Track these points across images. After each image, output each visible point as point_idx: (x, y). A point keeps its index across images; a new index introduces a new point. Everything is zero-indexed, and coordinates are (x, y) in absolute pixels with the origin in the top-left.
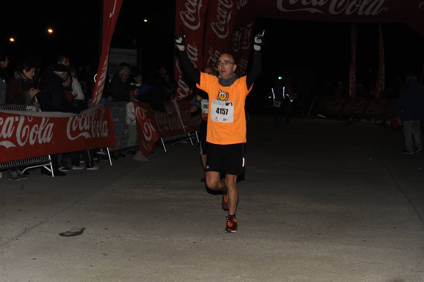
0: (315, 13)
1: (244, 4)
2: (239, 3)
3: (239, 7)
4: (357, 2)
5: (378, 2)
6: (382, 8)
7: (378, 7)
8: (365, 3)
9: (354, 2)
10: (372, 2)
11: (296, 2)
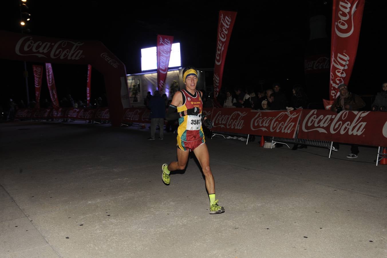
4: (67, 52)
5: (80, 52)
6: (82, 56)
7: (79, 55)
8: (72, 52)
9: (65, 52)
10: (76, 52)
11: (29, 49)
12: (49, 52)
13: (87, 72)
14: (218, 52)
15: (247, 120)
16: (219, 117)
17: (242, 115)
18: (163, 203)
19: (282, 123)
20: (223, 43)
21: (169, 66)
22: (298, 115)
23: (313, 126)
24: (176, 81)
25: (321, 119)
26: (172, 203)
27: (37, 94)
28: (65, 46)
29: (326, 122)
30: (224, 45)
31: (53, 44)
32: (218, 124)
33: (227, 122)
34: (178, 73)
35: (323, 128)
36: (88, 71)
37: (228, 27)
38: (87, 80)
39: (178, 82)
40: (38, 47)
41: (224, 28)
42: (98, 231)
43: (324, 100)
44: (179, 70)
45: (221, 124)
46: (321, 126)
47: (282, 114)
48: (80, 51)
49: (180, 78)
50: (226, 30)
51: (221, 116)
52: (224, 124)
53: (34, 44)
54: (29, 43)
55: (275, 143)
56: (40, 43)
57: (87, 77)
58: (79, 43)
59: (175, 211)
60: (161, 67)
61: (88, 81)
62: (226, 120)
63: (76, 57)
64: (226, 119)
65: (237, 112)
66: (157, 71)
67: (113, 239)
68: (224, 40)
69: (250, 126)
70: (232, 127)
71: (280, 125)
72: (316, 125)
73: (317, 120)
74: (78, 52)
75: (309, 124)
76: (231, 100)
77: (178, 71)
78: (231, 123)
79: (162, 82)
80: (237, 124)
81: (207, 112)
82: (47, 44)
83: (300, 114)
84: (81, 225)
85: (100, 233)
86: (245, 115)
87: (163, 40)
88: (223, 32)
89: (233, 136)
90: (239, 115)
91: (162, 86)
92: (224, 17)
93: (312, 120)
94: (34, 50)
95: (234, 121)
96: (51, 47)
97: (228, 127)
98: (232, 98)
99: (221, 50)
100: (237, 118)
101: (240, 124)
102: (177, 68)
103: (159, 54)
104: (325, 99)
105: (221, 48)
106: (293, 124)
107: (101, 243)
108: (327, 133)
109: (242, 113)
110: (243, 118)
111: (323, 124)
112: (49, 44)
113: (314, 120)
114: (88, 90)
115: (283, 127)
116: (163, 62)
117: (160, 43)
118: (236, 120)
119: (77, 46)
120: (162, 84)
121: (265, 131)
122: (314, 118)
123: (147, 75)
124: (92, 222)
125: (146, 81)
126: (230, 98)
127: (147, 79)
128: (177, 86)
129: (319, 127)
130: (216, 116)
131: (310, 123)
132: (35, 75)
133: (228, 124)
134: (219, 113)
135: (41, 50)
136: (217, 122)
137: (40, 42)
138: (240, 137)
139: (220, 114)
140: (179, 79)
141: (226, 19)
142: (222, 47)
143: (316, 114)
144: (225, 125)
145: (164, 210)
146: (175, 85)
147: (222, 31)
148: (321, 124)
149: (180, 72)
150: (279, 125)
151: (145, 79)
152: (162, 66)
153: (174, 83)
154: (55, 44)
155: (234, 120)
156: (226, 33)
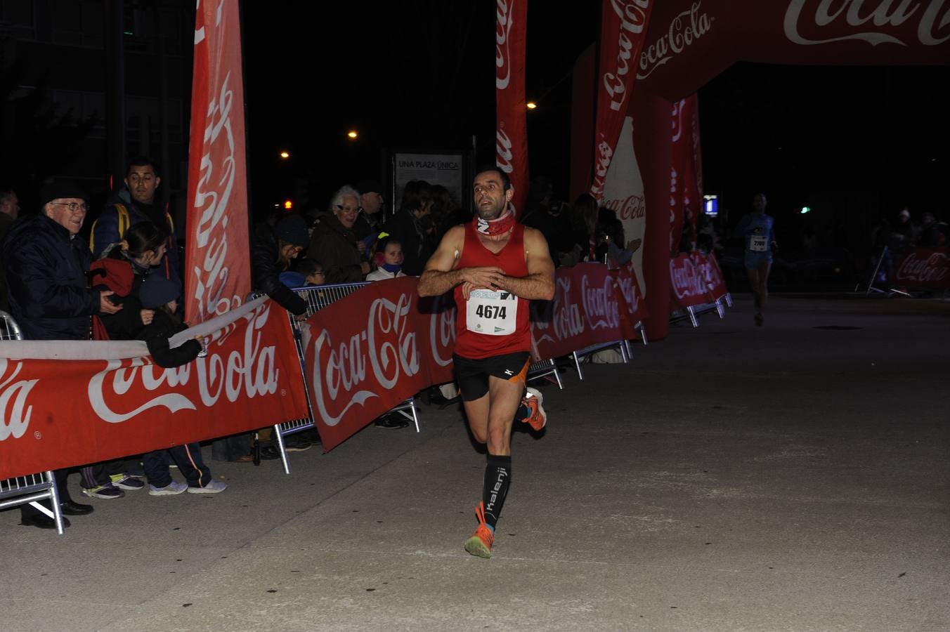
0: (882, 45)
1: (702, 31)
2: (689, 31)
3: (689, 39)
11: (833, 18)
94: (852, 20)
135: (879, 16)
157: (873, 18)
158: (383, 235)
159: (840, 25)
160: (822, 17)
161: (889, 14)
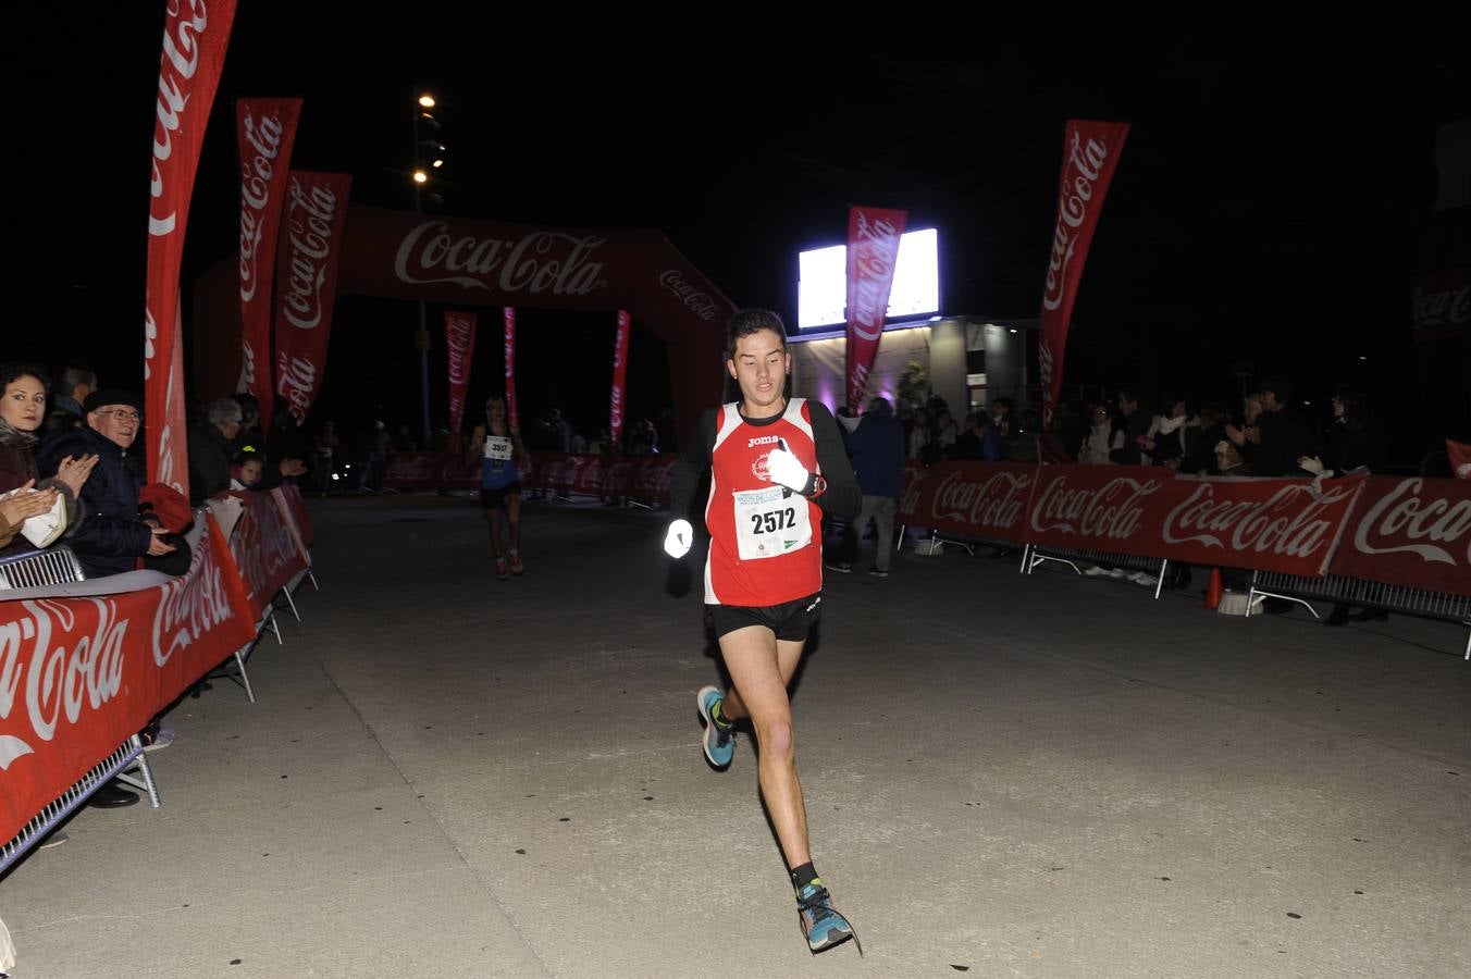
0: (474, 289)
4: (553, 268)
5: (591, 269)
6: (598, 282)
7: (591, 278)
8: (567, 270)
9: (546, 269)
10: (581, 266)
11: (434, 263)
12: (496, 273)
13: (616, 334)
14: (1054, 266)
15: (1155, 508)
16: (1055, 497)
17: (1141, 490)
18: (823, 775)
19: (1281, 520)
20: (1071, 231)
21: (891, 313)
22: (1346, 494)
23: (1401, 537)
24: (915, 364)
25: (1439, 512)
26: (855, 777)
27: (455, 405)
28: (547, 249)
29: (1457, 523)
30: (1073, 243)
31: (509, 245)
32: (1054, 520)
33: (1082, 515)
34: (928, 337)
35: (1440, 543)
36: (620, 332)
37: (1093, 177)
38: (614, 360)
39: (927, 368)
40: (464, 255)
41: (1081, 182)
42: (613, 840)
43: (1450, 443)
44: (931, 325)
45: (1064, 520)
46: (1433, 538)
47: (1291, 490)
48: (591, 264)
49: (931, 354)
50: (1085, 189)
51: (1066, 491)
52: (1070, 522)
53: (451, 245)
54: (436, 242)
55: (1260, 595)
56: (471, 242)
57: (613, 350)
58: (591, 241)
59: (860, 800)
60: (860, 318)
61: (616, 365)
62: (1078, 507)
63: (578, 287)
64: (1081, 503)
65: (1123, 480)
66: (846, 328)
67: (656, 867)
68: (1075, 223)
69: (1162, 528)
70: (1099, 532)
71: (1274, 526)
72: (1413, 533)
73: (1421, 516)
74: (587, 267)
75: (1387, 529)
76: (1108, 437)
77: (927, 330)
78: (1097, 517)
79: (864, 370)
80: (1115, 521)
81: (1017, 477)
82: (490, 245)
83: (1354, 492)
84: (562, 820)
85: (619, 846)
86: (1153, 490)
87: (871, 223)
88: (1077, 195)
89: (1109, 567)
90: (1128, 490)
91: (863, 385)
92: (1083, 144)
93: (1403, 515)
94: (451, 265)
95: (1109, 511)
96: (504, 254)
97: (1085, 532)
98: (1109, 430)
99: (1063, 256)
100: (1118, 502)
101: (1125, 520)
102: (922, 318)
103: (853, 274)
104: (1450, 438)
105: (1065, 251)
106: (1325, 525)
107: (616, 874)
108: (1453, 563)
109: (1142, 484)
110: (1143, 502)
111: (1444, 531)
112: (497, 244)
113: (1409, 514)
114: (617, 396)
115: (1280, 536)
116: (866, 300)
117: (860, 234)
118: (1114, 508)
119: (584, 250)
120: (862, 378)
121: (1214, 547)
122: (1411, 507)
123: (817, 344)
124: (596, 815)
125: (812, 364)
126: (1104, 429)
127: (816, 358)
128: (921, 384)
129: (1425, 540)
130: (1048, 492)
131: (1391, 523)
132: (450, 343)
133: (1085, 519)
134: (1059, 483)
135: (471, 264)
136: (1048, 514)
137: (469, 239)
138: (1136, 569)
139: (1062, 484)
140: (929, 356)
141: (1092, 150)
142: (1067, 246)
143: (1418, 496)
144: (1075, 523)
145: (823, 797)
146: (914, 380)
147: (1074, 193)
148: (1436, 531)
149: (933, 331)
150: (1267, 527)
151: (812, 357)
152: (864, 316)
153: (910, 374)
154: (514, 246)
155: (1107, 505)
156: (1086, 196)
157: (466, 266)
158: (248, 449)
159: (440, 270)
160: (426, 262)
161: (478, 264)
